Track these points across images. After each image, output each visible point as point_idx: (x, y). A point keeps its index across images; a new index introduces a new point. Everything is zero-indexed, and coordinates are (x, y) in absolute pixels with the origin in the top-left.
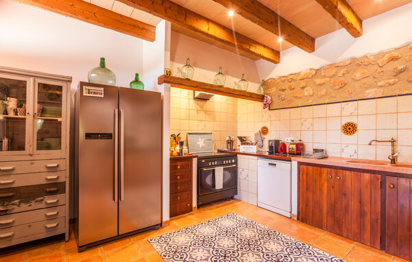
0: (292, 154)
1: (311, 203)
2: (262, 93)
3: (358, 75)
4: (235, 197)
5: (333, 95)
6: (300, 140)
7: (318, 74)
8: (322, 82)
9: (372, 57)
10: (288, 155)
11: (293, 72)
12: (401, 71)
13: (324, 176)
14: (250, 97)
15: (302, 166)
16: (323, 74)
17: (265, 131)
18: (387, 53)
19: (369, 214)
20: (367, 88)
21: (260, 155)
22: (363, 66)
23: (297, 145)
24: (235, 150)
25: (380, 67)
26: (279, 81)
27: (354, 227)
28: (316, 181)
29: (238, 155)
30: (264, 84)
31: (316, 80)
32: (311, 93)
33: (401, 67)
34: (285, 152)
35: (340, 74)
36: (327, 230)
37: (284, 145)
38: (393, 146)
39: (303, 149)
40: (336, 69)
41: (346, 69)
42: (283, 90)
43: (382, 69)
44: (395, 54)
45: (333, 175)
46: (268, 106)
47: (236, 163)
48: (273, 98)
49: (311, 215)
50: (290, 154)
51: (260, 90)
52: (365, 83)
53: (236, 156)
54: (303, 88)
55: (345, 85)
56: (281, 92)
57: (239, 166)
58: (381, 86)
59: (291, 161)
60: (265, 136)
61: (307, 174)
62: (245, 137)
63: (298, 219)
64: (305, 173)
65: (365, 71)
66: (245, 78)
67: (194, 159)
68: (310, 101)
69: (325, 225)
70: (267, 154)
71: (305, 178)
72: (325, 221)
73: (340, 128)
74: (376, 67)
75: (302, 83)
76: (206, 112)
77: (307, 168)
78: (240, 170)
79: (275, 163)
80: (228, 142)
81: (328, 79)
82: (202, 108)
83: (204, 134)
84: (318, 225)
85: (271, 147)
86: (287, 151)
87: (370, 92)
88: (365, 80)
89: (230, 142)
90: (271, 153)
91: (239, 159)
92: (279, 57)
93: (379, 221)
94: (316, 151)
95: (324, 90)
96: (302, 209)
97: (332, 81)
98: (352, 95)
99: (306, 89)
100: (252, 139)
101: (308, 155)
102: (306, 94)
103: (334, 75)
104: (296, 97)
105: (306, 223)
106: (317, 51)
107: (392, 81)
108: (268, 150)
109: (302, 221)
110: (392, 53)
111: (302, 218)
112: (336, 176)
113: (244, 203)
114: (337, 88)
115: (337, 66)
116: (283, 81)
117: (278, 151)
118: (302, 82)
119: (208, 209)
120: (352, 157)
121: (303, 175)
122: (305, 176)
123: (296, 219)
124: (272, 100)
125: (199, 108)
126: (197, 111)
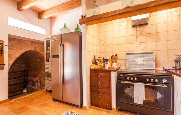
78: (175, 93)
80: (176, 61)
82: (141, 33)
89: (179, 61)
91: (175, 80)
125: (138, 33)
126: (137, 36)
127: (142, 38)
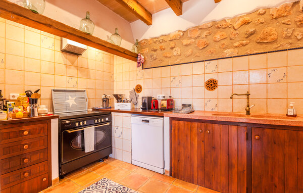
0: (164, 110)
1: (182, 158)
2: (136, 52)
3: (218, 37)
4: (110, 156)
5: (198, 54)
6: (170, 97)
7: (185, 35)
8: (189, 43)
9: (229, 21)
10: (160, 111)
11: (164, 34)
12: (252, 34)
13: (195, 131)
14: (124, 53)
15: (174, 122)
16: (189, 36)
17: (139, 89)
18: (240, 17)
19: (236, 166)
20: (225, 48)
21: (134, 112)
22: (221, 29)
23: (169, 101)
24: (110, 108)
25: (235, 30)
26: (151, 42)
27: (223, 179)
28: (187, 136)
29: (112, 113)
30: (138, 44)
31: (183, 41)
32: (179, 53)
33: (252, 30)
34: (157, 109)
35: (203, 36)
36: (198, 184)
37: (156, 101)
38: (248, 98)
39: (173, 105)
40: (200, 31)
41: (208, 31)
42: (155, 50)
43: (237, 32)
44: (247, 18)
45: (203, 128)
46: (142, 65)
47: (110, 121)
48: (146, 57)
49: (183, 170)
50: (161, 109)
51: (134, 49)
52: (223, 44)
53: (110, 113)
54: (172, 48)
55: (207, 46)
56: (153, 53)
57: (113, 124)
58: (236, 47)
59: (163, 117)
60: (139, 94)
61: (179, 129)
62: (120, 95)
63: (171, 175)
64: (177, 127)
65: (223, 33)
66: (118, 32)
67: (52, 120)
68: (178, 60)
69: (195, 179)
70: (141, 110)
71: (177, 134)
72: (196, 175)
73: (203, 84)
74: (232, 30)
75: (172, 44)
76: (78, 68)
77: (178, 123)
78: (114, 128)
79: (148, 119)
80: (103, 100)
81: (194, 40)
82: (73, 63)
83: (75, 91)
84: (190, 180)
85: (144, 104)
86: (159, 107)
87: (228, 52)
88: (223, 42)
89: (106, 100)
90: (144, 109)
91: (113, 116)
92: (151, 19)
93: (245, 172)
94: (184, 106)
95: (190, 50)
96: (174, 164)
97: (197, 42)
98: (213, 55)
99: (174, 49)
100: (127, 96)
101: (177, 110)
102: (175, 54)
103: (198, 37)
104: (166, 57)
105: (178, 179)
106: (184, 14)
107: (244, 42)
108: (141, 107)
109: (175, 177)
110: (245, 17)
111: (175, 174)
112: (206, 130)
113: (119, 161)
114: (201, 48)
115: (201, 29)
116: (155, 42)
117: (151, 108)
118: (171, 42)
119: (74, 179)
120: (214, 110)
121: (174, 130)
122: (176, 131)
123: (168, 175)
124: (145, 59)
125: (69, 63)
126: (67, 66)
127: (73, 71)
